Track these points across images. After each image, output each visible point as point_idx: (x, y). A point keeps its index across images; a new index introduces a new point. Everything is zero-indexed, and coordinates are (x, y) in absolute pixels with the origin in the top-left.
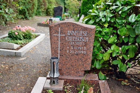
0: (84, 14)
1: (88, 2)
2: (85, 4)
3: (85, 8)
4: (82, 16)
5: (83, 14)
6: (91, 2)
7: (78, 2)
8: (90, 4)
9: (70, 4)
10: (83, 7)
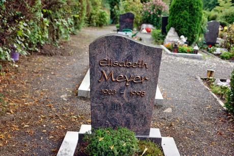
0: (175, 27)
1: (182, 7)
2: (177, 11)
3: (177, 16)
4: (170, 30)
5: (172, 26)
6: (188, 7)
7: (141, 4)
8: (185, 11)
9: (128, 7)
10: (173, 16)
